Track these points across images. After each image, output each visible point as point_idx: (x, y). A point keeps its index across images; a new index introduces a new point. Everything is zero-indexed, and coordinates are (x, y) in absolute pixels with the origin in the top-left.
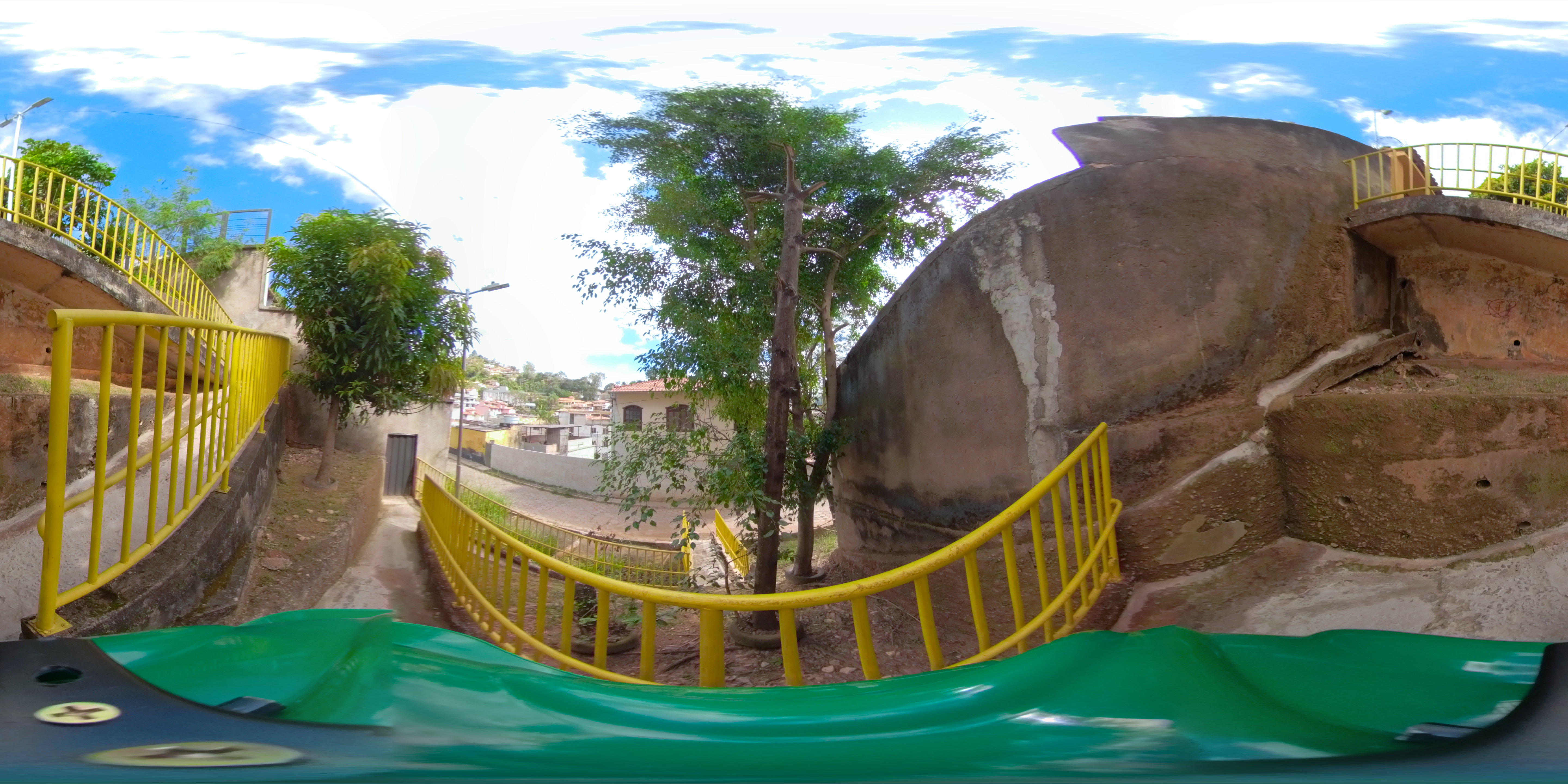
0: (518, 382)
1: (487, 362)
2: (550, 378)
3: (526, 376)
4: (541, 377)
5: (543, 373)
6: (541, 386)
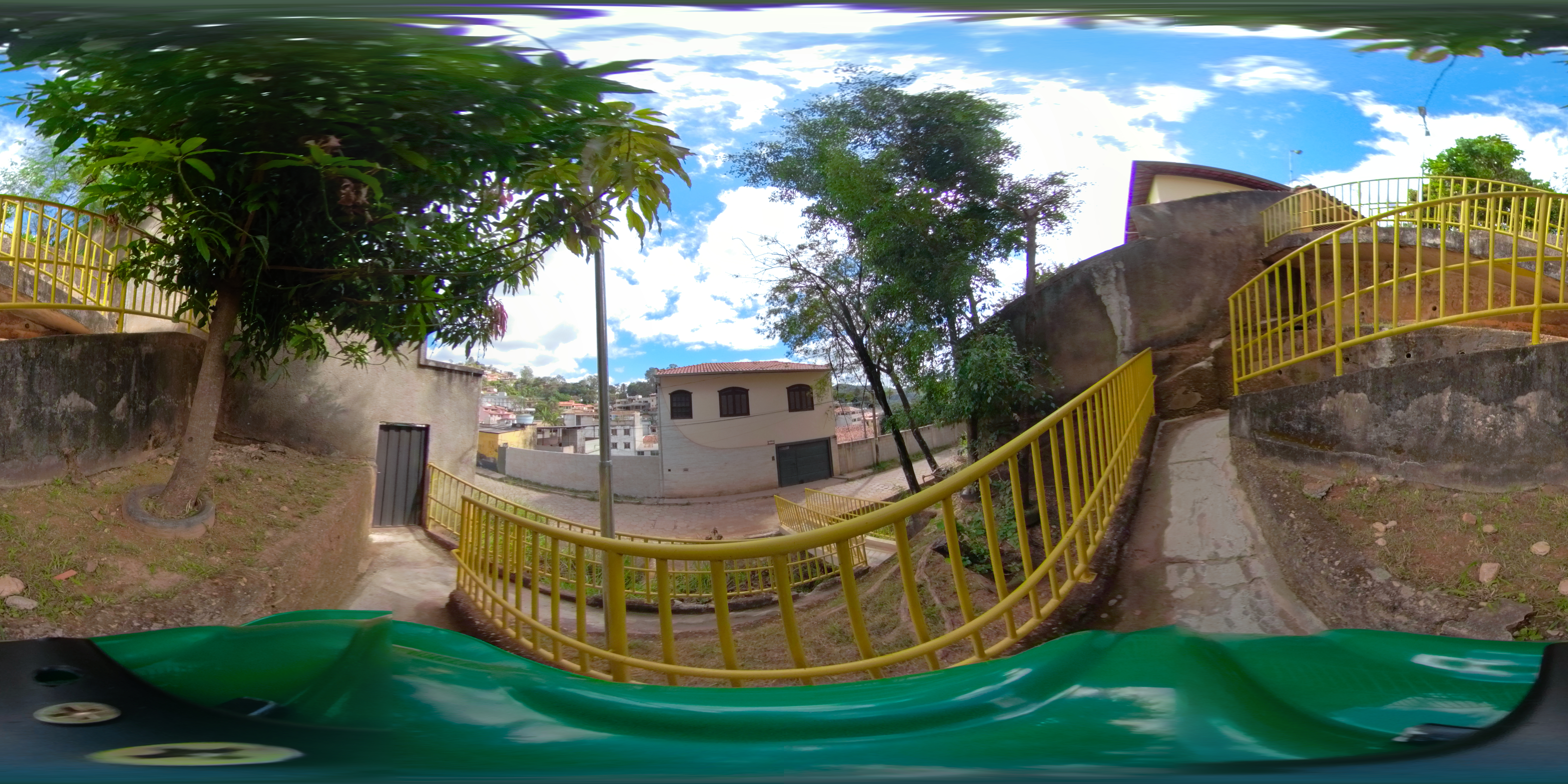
0: (516, 387)
2: (548, 383)
3: (524, 381)
4: (539, 382)
5: (542, 377)
6: (539, 391)
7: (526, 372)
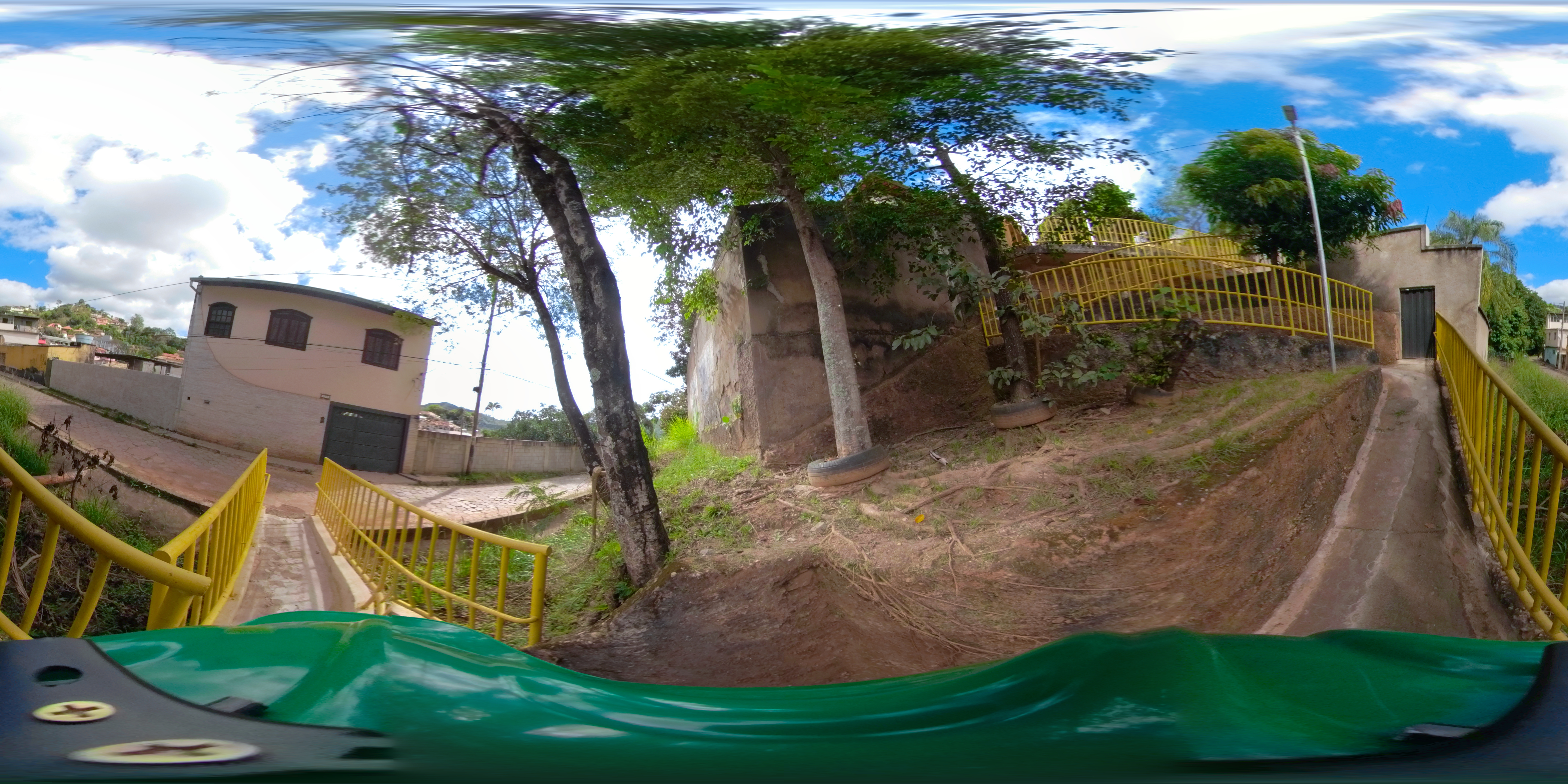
0: (124, 334)
1: (94, 311)
2: (157, 334)
3: (133, 329)
4: (149, 332)
5: (152, 327)
6: (147, 341)
7: (137, 320)
